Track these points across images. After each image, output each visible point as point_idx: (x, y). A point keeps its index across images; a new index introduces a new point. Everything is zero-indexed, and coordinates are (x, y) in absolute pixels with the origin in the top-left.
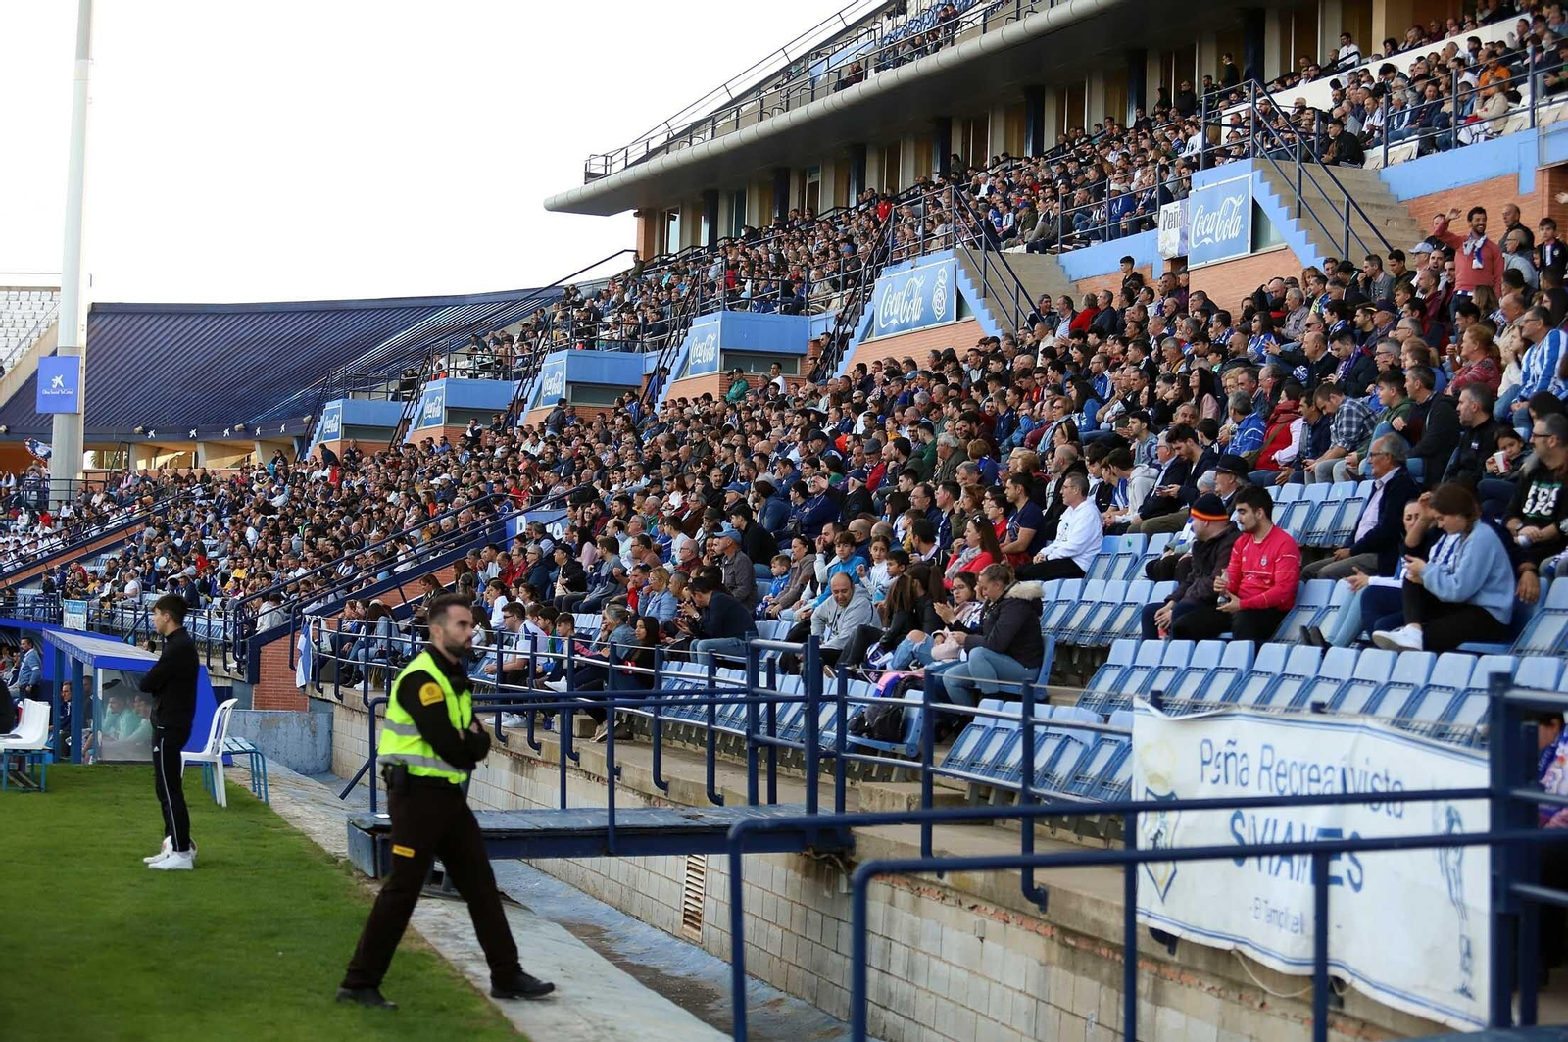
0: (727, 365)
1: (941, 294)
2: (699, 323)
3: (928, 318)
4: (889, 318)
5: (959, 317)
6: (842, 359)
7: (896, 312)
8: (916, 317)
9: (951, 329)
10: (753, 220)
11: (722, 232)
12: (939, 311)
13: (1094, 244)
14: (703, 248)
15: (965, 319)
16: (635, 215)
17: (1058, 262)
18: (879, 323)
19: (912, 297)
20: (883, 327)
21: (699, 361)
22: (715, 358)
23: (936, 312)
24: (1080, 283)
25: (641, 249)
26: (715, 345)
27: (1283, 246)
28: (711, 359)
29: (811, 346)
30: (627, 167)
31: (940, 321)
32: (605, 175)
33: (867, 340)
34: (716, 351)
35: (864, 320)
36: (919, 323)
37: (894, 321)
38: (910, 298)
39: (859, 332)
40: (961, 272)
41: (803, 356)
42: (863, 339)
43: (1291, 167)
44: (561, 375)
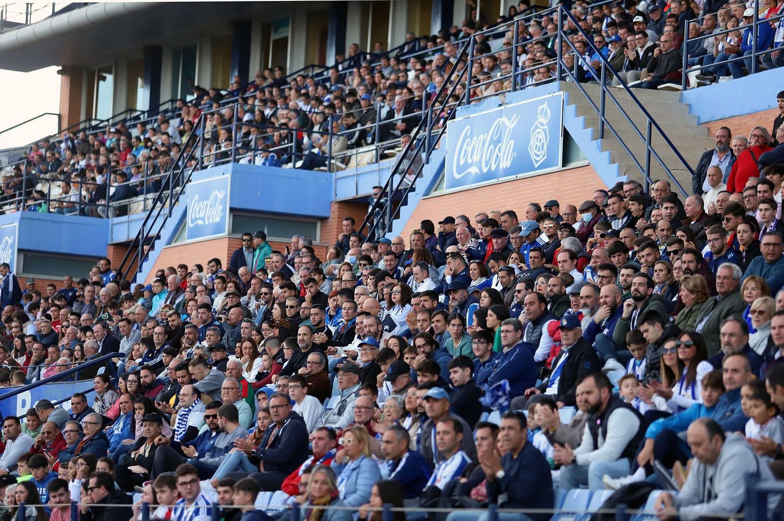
0: (235, 228)
1: (541, 136)
3: (522, 164)
4: (467, 166)
5: (566, 161)
6: (397, 217)
7: (476, 158)
8: (506, 164)
9: (555, 177)
11: (165, 95)
12: (538, 155)
13: (723, 80)
14: (143, 112)
15: (572, 165)
16: (59, 72)
17: (681, 100)
18: (451, 171)
19: (499, 140)
20: (457, 177)
21: (200, 222)
22: (223, 218)
23: (533, 157)
24: (712, 125)
25: (65, 113)
26: (223, 202)
28: (217, 220)
29: (335, 208)
30: (54, 14)
31: (540, 168)
32: (26, 25)
33: (433, 194)
34: (224, 211)
35: (429, 171)
36: (508, 172)
37: (474, 170)
38: (496, 142)
39: (422, 185)
40: (571, 109)
41: (324, 219)
42: (427, 193)
44: (10, 242)
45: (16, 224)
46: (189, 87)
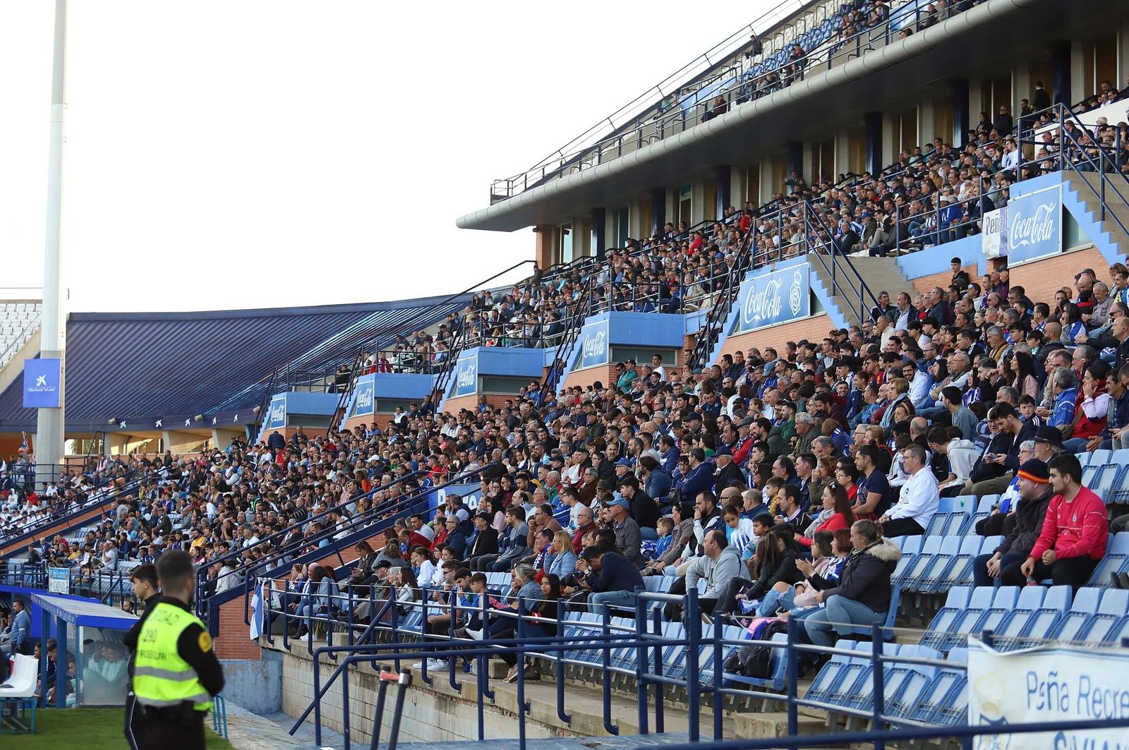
0: (614, 358)
1: (797, 294)
2: (590, 322)
3: (786, 314)
4: (753, 314)
5: (813, 312)
6: (713, 351)
7: (758, 309)
8: (776, 313)
9: (806, 323)
10: (634, 233)
11: (609, 244)
12: (795, 307)
13: (927, 247)
14: (593, 258)
15: (818, 314)
16: (534, 230)
17: (896, 264)
18: (744, 319)
19: (772, 297)
20: (748, 322)
21: (591, 354)
22: (605, 351)
23: (792, 308)
24: (915, 282)
25: (540, 260)
26: (605, 340)
27: (1089, 245)
28: (601, 353)
29: (686, 340)
30: (526, 189)
31: (797, 316)
32: (507, 197)
33: (735, 334)
34: (605, 346)
35: (731, 317)
36: (779, 319)
37: (757, 318)
38: (770, 298)
39: (727, 327)
40: (814, 274)
41: (679, 348)
42: (730, 334)
43: (1095, 178)
44: (473, 369)
45: (476, 356)
46: (624, 237)
